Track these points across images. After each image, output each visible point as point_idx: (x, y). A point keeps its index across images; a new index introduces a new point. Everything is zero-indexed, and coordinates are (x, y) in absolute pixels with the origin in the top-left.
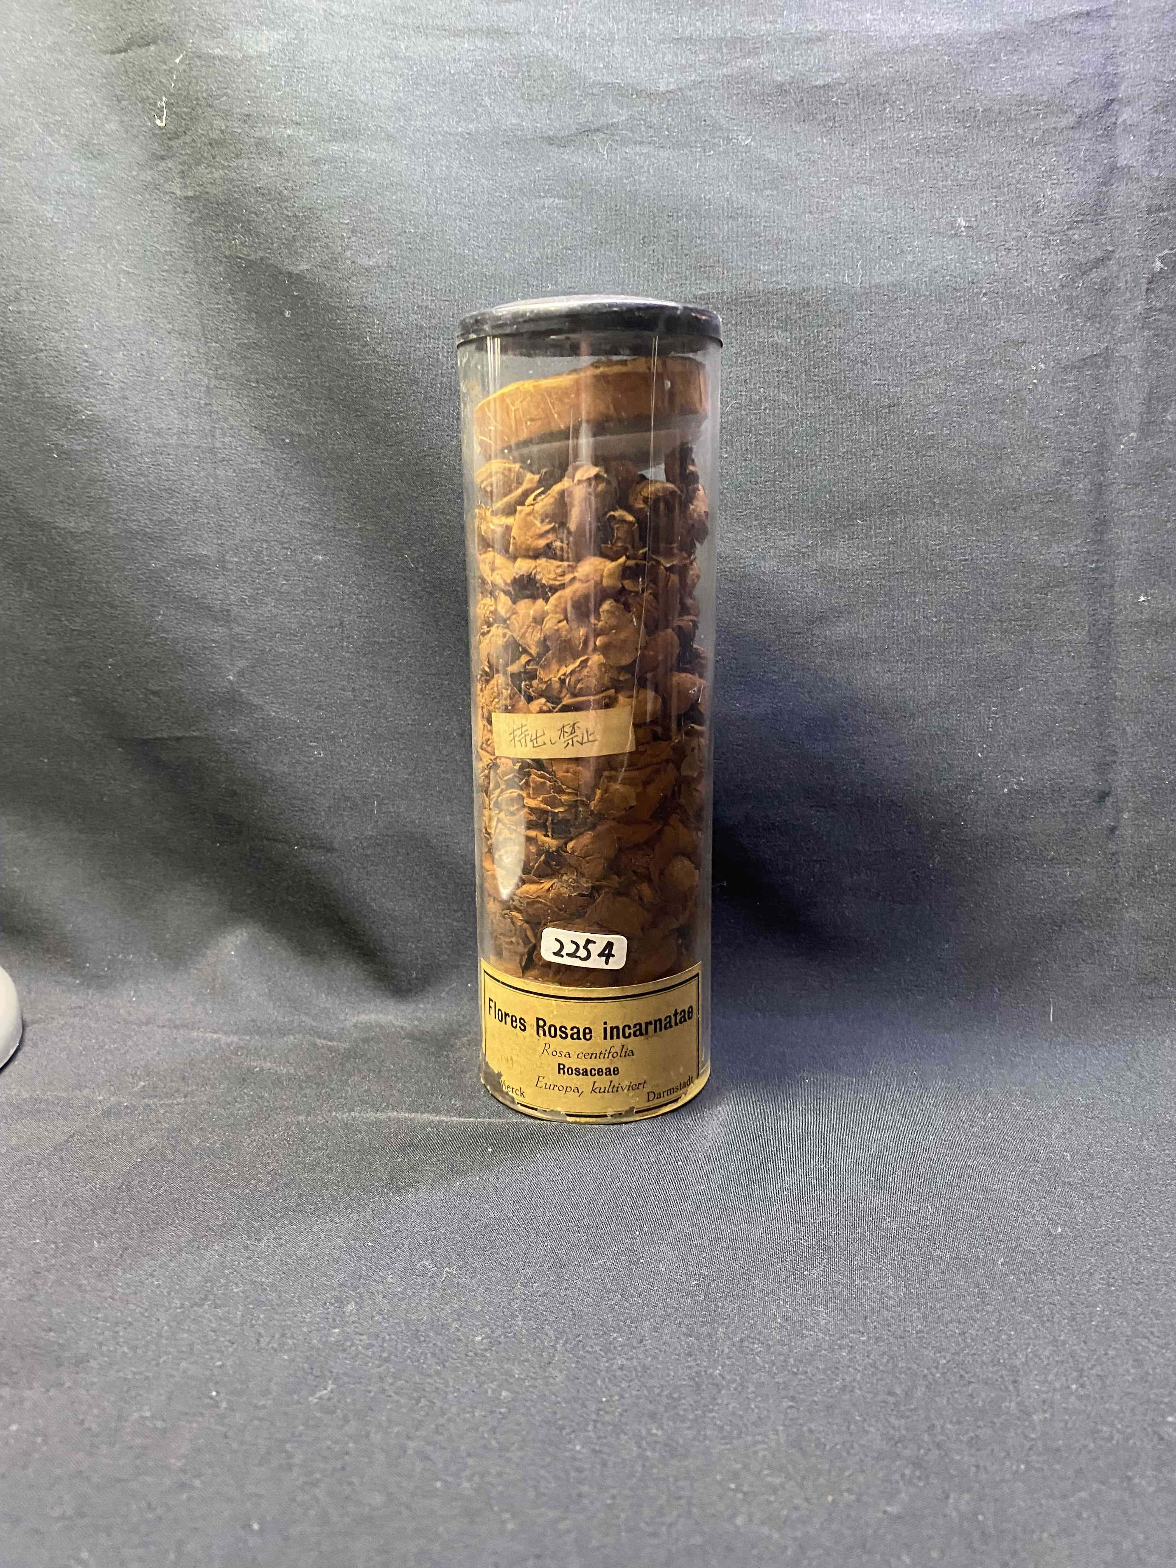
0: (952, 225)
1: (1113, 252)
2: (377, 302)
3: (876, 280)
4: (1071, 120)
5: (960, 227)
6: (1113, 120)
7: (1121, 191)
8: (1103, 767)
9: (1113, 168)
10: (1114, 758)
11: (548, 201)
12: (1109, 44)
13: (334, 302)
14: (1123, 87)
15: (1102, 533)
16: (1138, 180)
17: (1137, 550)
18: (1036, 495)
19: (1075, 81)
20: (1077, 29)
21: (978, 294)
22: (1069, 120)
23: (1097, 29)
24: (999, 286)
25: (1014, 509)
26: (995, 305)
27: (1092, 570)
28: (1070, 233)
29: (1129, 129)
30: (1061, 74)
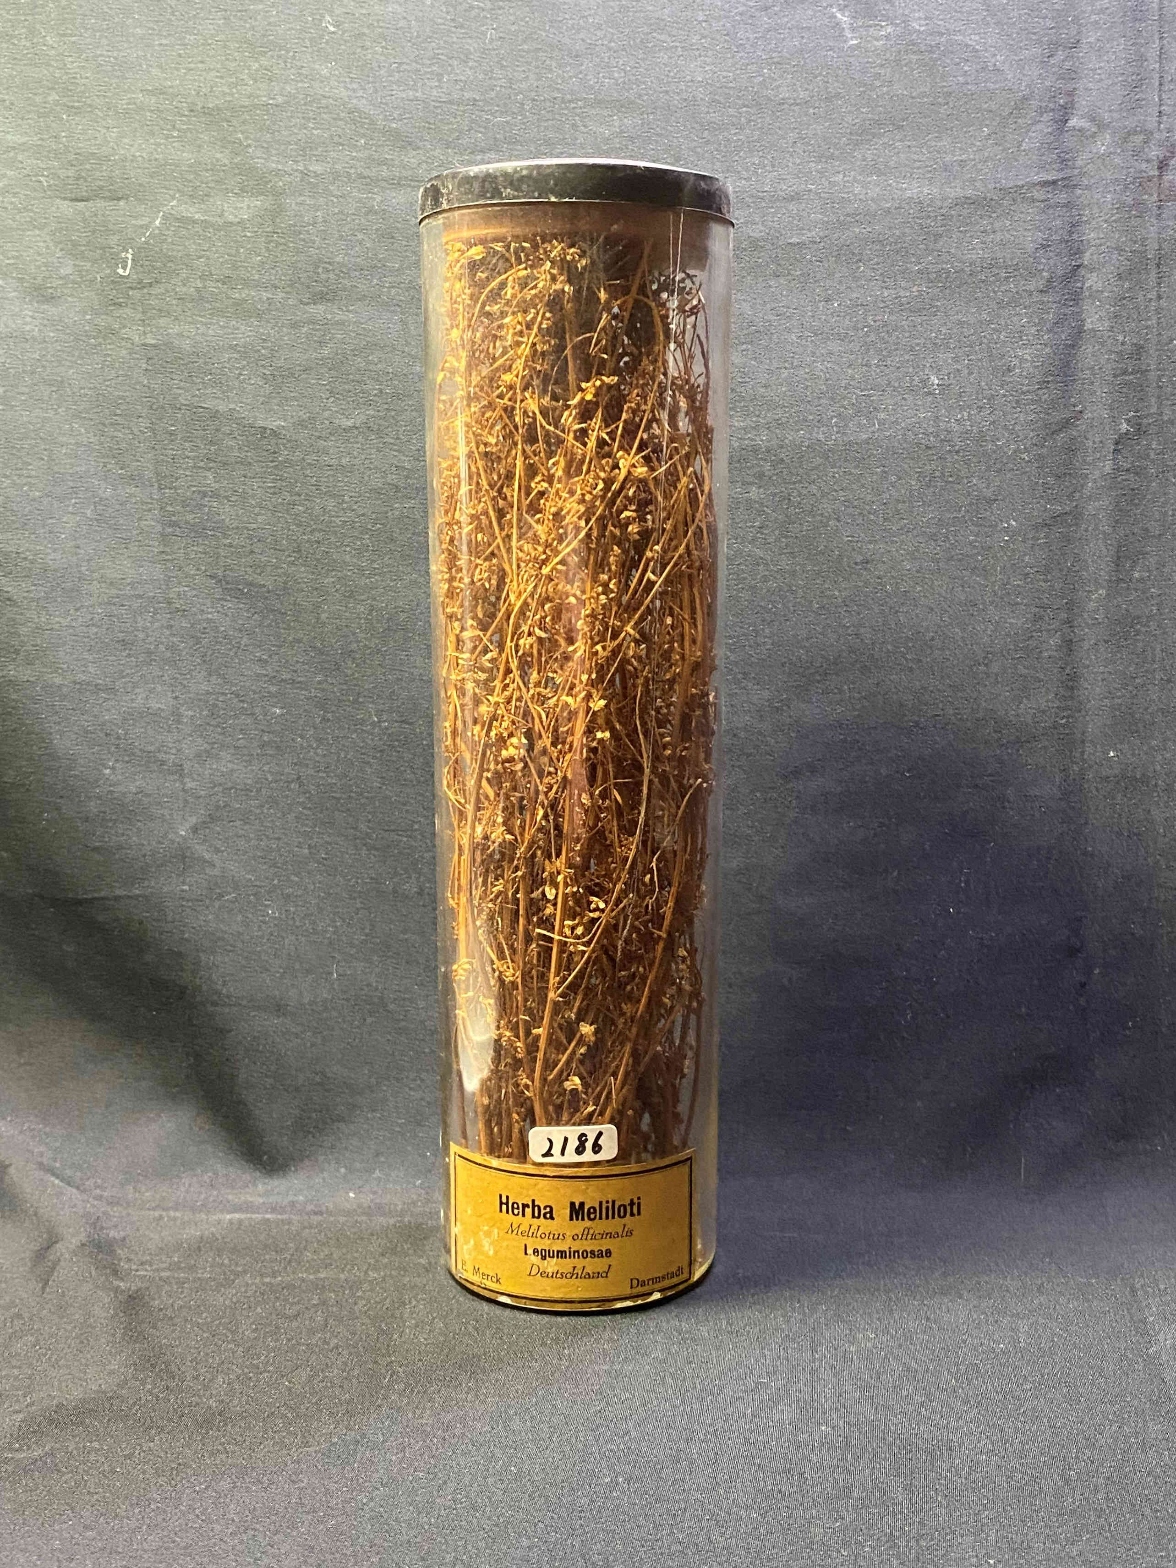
0: (925, 382)
4: (1041, 283)
6: (1079, 285)
7: (1088, 351)
12: (1075, 212)
14: (1088, 254)
19: (1043, 247)
20: (1043, 197)
23: (1063, 197)
28: (1040, 392)
29: (1094, 295)
30: (1030, 240)
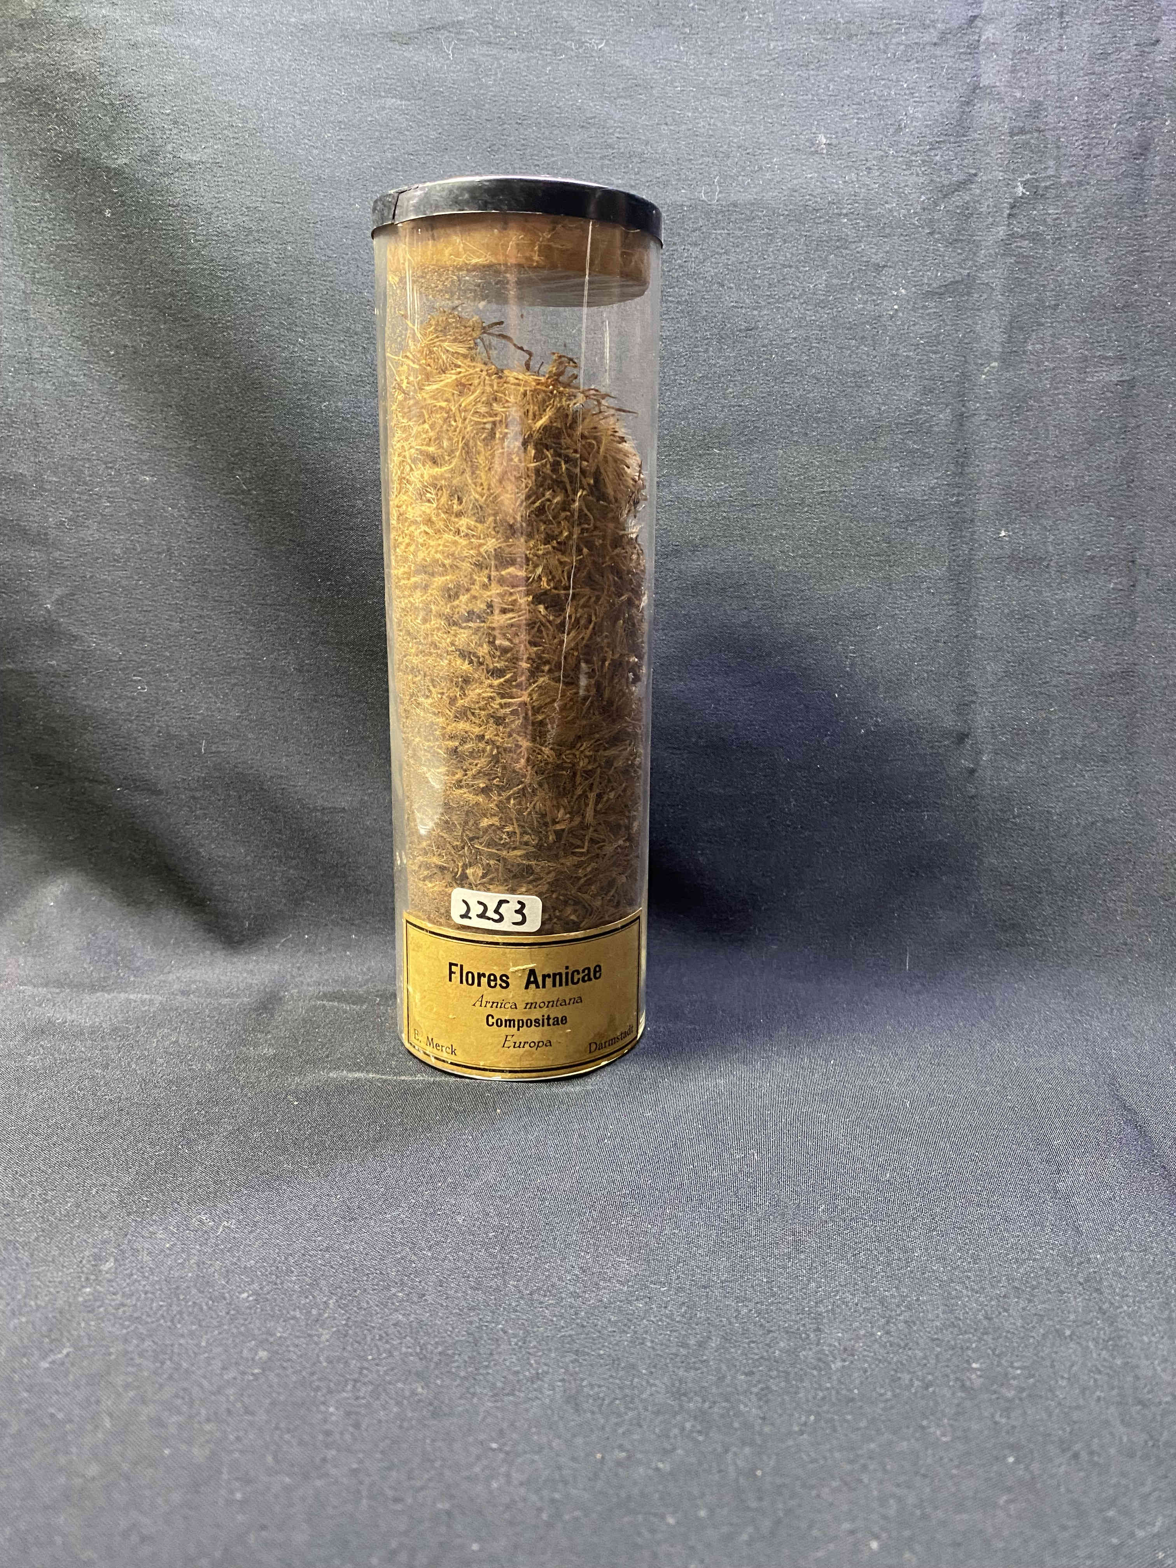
1: (975, 175)
2: (202, 201)
3: (733, 197)
5: (819, 144)
8: (963, 708)
9: (976, 88)
10: (974, 698)
11: (390, 102)
13: (156, 200)
15: (963, 465)
16: (1001, 100)
17: (998, 484)
18: (897, 424)
21: (840, 215)
22: (932, 35)
24: (860, 207)
25: (874, 439)
26: (855, 226)
27: (952, 504)
